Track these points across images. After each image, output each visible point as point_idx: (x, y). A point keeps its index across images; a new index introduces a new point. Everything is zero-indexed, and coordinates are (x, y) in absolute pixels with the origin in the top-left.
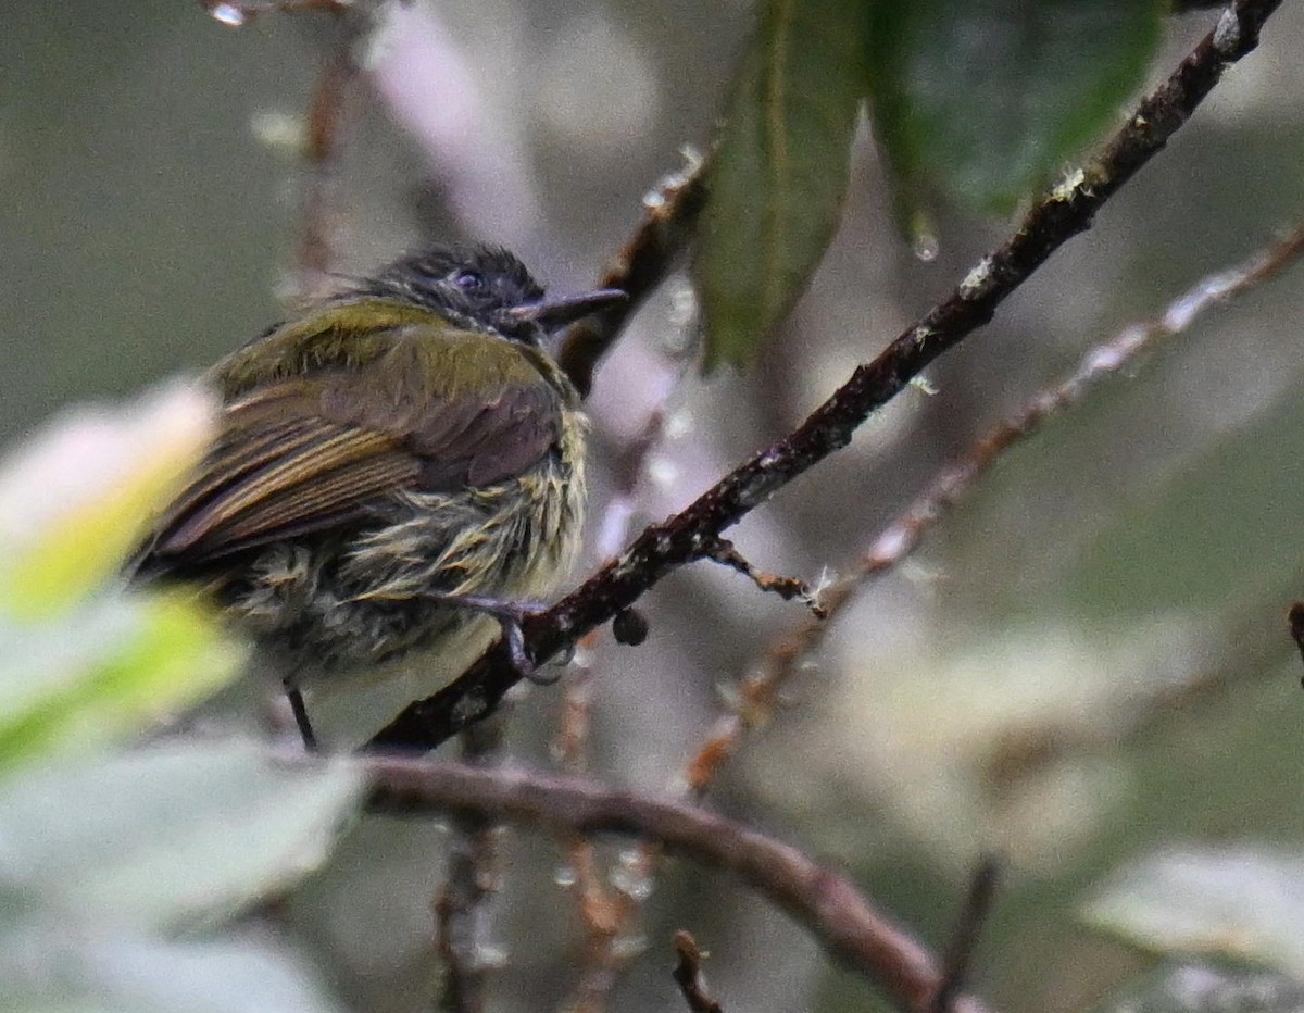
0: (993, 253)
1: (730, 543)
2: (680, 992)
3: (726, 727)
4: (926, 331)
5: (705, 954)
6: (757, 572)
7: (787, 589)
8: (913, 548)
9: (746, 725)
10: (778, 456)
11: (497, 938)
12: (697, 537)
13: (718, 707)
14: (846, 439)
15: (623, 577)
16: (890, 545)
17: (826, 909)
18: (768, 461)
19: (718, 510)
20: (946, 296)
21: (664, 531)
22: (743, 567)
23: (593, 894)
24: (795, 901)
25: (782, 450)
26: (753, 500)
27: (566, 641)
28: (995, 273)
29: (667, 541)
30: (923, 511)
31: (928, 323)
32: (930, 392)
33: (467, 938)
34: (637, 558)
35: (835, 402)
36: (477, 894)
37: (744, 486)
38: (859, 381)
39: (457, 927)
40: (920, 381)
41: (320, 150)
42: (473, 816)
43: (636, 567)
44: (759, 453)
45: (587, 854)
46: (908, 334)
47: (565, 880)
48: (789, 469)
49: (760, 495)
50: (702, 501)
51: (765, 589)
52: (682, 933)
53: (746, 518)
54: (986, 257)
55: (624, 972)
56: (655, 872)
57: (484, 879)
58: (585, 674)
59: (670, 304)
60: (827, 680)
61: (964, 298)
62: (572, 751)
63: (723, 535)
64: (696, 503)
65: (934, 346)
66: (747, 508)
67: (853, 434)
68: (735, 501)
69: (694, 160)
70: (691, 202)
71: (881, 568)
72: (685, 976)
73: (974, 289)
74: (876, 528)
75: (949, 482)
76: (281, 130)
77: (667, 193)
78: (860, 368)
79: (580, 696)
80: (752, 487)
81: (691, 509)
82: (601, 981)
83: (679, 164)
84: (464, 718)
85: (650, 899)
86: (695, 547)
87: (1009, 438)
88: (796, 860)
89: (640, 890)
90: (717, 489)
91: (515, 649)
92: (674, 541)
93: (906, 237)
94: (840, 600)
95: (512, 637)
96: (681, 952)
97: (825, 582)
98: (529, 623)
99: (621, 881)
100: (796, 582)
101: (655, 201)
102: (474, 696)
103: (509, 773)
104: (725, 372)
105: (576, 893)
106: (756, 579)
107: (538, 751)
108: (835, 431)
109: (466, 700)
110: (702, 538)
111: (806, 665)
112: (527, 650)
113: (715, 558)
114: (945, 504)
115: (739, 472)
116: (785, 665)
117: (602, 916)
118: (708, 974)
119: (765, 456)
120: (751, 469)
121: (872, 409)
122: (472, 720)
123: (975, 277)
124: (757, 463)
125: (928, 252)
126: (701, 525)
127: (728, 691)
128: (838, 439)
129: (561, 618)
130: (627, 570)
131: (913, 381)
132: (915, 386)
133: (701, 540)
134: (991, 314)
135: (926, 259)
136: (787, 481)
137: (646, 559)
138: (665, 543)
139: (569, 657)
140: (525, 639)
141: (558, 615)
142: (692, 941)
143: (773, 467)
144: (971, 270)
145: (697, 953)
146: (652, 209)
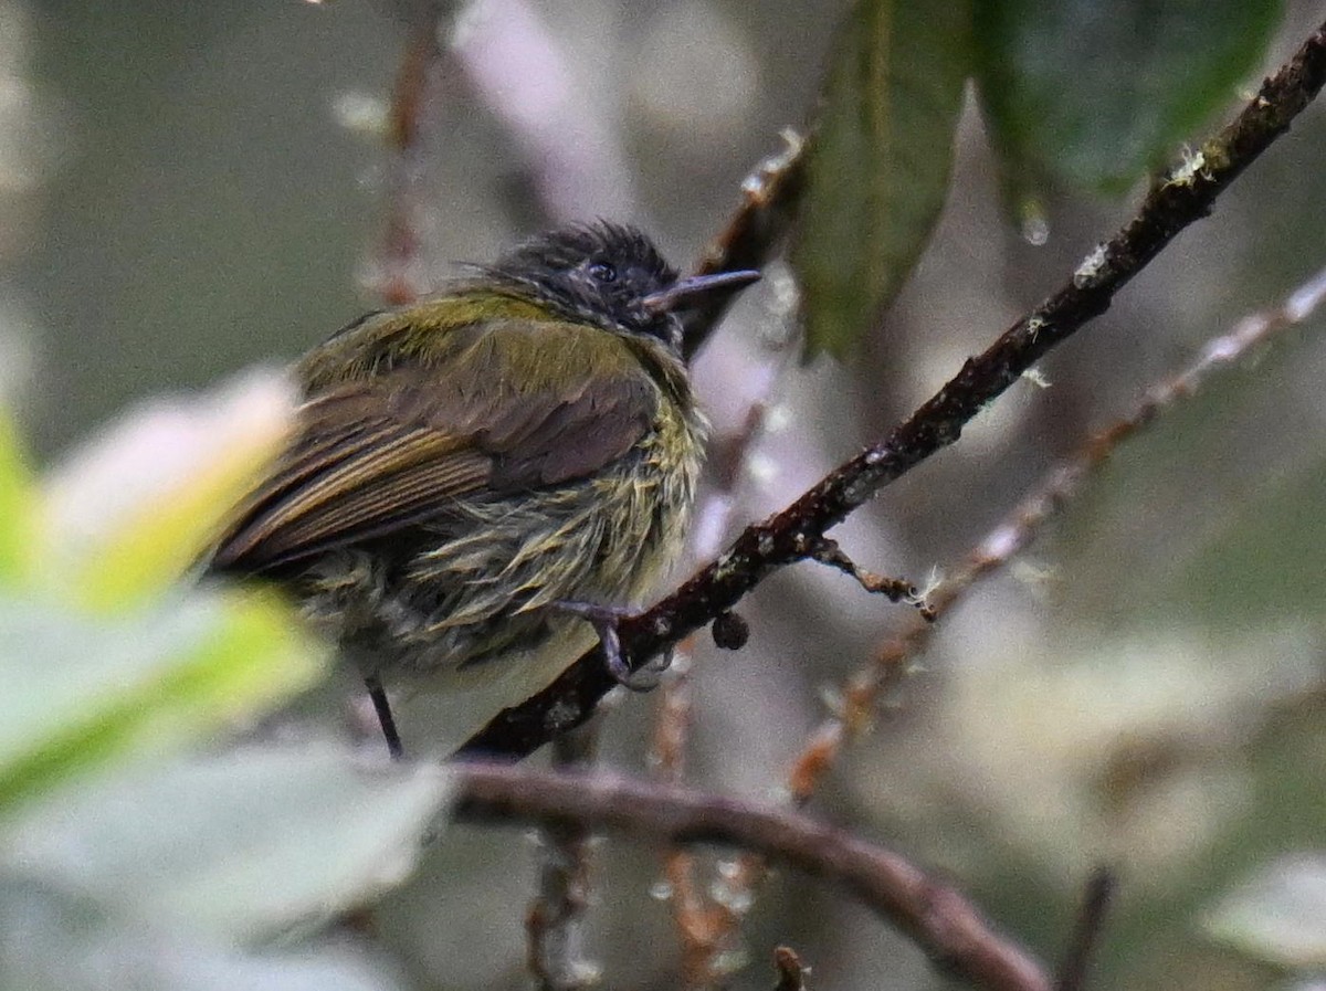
0: (1109, 240)
1: (834, 543)
3: (830, 734)
4: (1039, 322)
5: (808, 970)
6: (863, 572)
7: (895, 591)
8: (1027, 544)
9: (849, 734)
10: (885, 453)
11: (588, 954)
12: (800, 536)
13: (821, 713)
14: (956, 434)
15: (724, 579)
16: (999, 543)
17: (934, 922)
18: (875, 457)
19: (820, 509)
20: (1061, 284)
21: (765, 530)
22: (848, 568)
23: (691, 905)
24: (902, 913)
25: (889, 446)
26: (858, 498)
27: (665, 644)
28: (1111, 263)
29: (769, 540)
30: (1034, 508)
31: (1043, 315)
32: (1043, 385)
33: (559, 953)
34: (737, 559)
35: (945, 396)
36: (569, 909)
37: (850, 483)
38: (970, 373)
39: (549, 940)
40: (1032, 374)
41: (404, 132)
42: (566, 826)
43: (738, 567)
44: (865, 449)
45: (684, 864)
46: (1022, 324)
47: (662, 893)
48: (896, 465)
49: (866, 494)
50: (806, 499)
51: (871, 590)
52: (785, 949)
53: (852, 518)
54: (1101, 244)
56: (754, 884)
57: (576, 891)
58: (682, 679)
59: (770, 293)
60: (936, 683)
61: (1079, 287)
62: (668, 758)
63: (827, 535)
64: (799, 501)
65: (1047, 337)
66: (853, 506)
67: (963, 428)
68: (839, 499)
69: (794, 142)
70: (791, 187)
71: (991, 568)
73: (1089, 277)
74: (987, 526)
75: (1062, 478)
76: (364, 113)
77: (766, 177)
78: (970, 360)
79: (677, 702)
80: (859, 483)
81: (794, 508)
83: (779, 146)
84: (557, 724)
85: (751, 914)
86: (799, 547)
87: (1124, 432)
88: (902, 870)
89: (740, 903)
90: (820, 487)
91: (610, 653)
92: (776, 541)
93: (1014, 220)
94: (948, 601)
95: (607, 642)
96: (783, 967)
97: (933, 583)
98: (624, 627)
99: (720, 894)
100: (904, 583)
101: (753, 185)
102: (566, 703)
103: (604, 780)
104: (826, 364)
105: (672, 906)
106: (860, 579)
107: (633, 759)
108: (944, 427)
109: (559, 706)
110: (806, 537)
111: (912, 669)
112: (623, 654)
113: (819, 559)
114: (1058, 501)
115: (844, 469)
116: (891, 670)
117: (700, 931)
119: (870, 451)
120: (857, 466)
121: (983, 404)
122: (566, 727)
123: (1090, 265)
124: (862, 459)
125: (1038, 236)
126: (804, 524)
127: (832, 698)
128: (946, 434)
129: (659, 621)
130: (727, 571)
131: (1026, 373)
132: (1028, 379)
133: (805, 540)
134: (1108, 304)
135: (1037, 243)
136: (894, 478)
137: (747, 560)
138: (766, 543)
139: (668, 661)
140: (621, 643)
141: (656, 618)
142: (794, 956)
143: (879, 464)
144: (1087, 258)
145: (798, 969)
146: (750, 194)
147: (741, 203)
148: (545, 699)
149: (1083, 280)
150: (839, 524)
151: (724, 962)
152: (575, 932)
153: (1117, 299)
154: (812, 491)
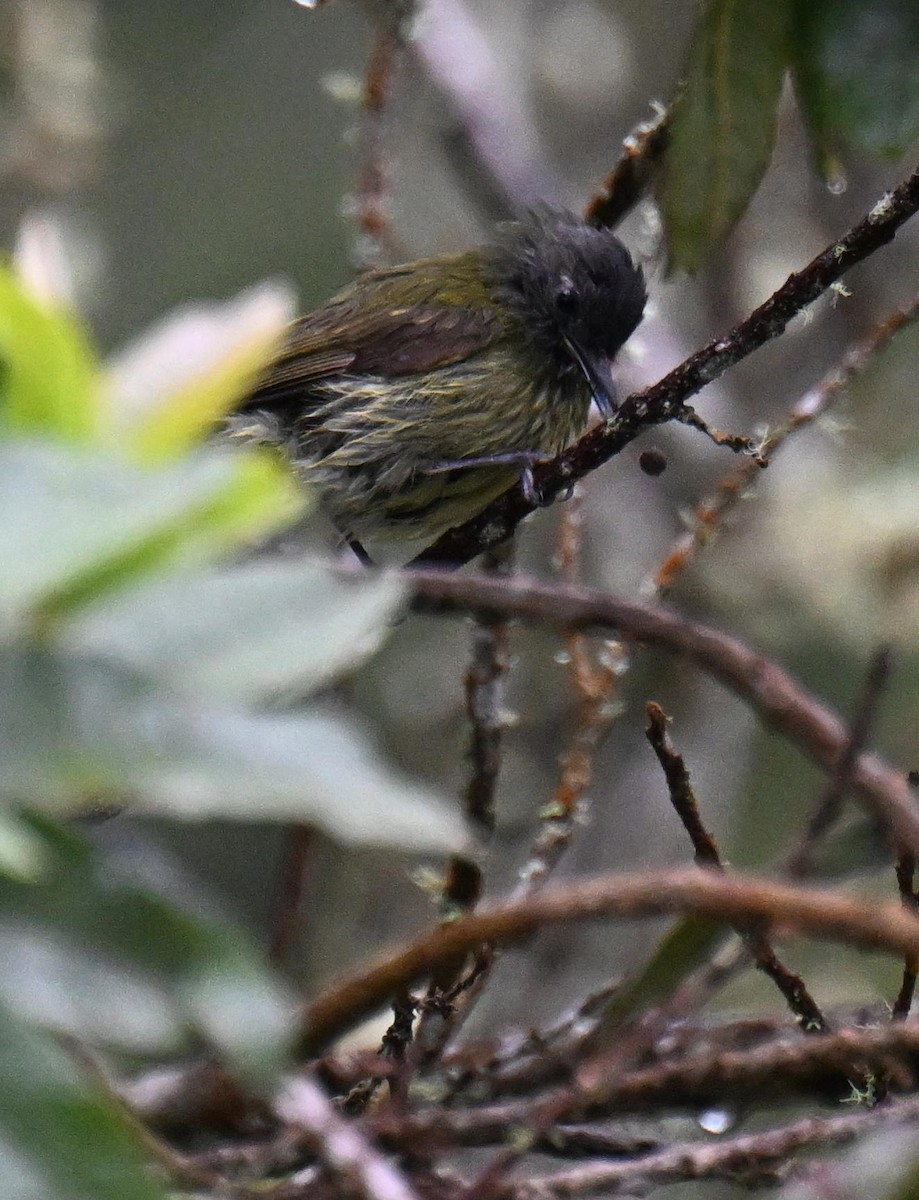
0: (894, 190)
1: (692, 409)
2: (651, 747)
3: (686, 542)
4: (843, 249)
5: (670, 719)
6: (713, 430)
7: (737, 445)
8: (828, 405)
9: (701, 542)
10: (729, 343)
11: (510, 703)
12: (667, 404)
13: (680, 528)
14: (781, 329)
15: (612, 432)
16: (809, 404)
17: (761, 687)
18: (722, 346)
19: (683, 383)
20: (857, 222)
21: (642, 399)
22: (702, 427)
23: (584, 670)
24: (738, 680)
25: (732, 338)
26: (710, 376)
27: (568, 482)
28: (896, 206)
29: (644, 406)
30: (835, 378)
31: (845, 243)
32: (846, 294)
33: (488, 704)
34: (621, 420)
35: (773, 302)
36: (496, 671)
37: (703, 365)
38: (792, 285)
39: (481, 692)
40: (837, 286)
41: (375, 100)
42: (492, 615)
43: (620, 427)
44: (715, 341)
45: (580, 643)
46: (830, 249)
47: (563, 659)
48: (738, 352)
49: (716, 372)
50: (671, 376)
51: (719, 444)
52: (652, 703)
53: (705, 390)
54: (888, 192)
55: (608, 729)
56: (631, 655)
57: (501, 659)
58: (578, 502)
59: (642, 220)
60: (762, 505)
61: (872, 223)
62: (567, 559)
63: (686, 403)
64: (666, 378)
65: (849, 259)
66: (706, 382)
67: (786, 325)
68: (696, 376)
69: (661, 111)
70: (658, 144)
71: (803, 422)
72: (655, 735)
73: (880, 216)
74: (802, 391)
75: (854, 356)
76: (345, 87)
77: (640, 136)
78: (792, 275)
79: (574, 519)
80: (710, 365)
81: (663, 382)
82: (590, 737)
83: (650, 114)
84: (488, 540)
85: (629, 674)
86: (666, 412)
87: (901, 323)
88: (738, 649)
89: (620, 667)
90: (681, 368)
91: (526, 486)
92: (649, 406)
93: (820, 172)
94: (773, 447)
95: (524, 479)
96: (652, 717)
97: (763, 432)
98: (538, 469)
99: (605, 660)
100: (744, 439)
101: (630, 142)
102: (496, 524)
103: (520, 583)
104: (682, 275)
105: (571, 670)
106: (711, 436)
107: (545, 570)
108: (773, 324)
109: (490, 527)
110: (671, 404)
111: (746, 496)
112: (536, 487)
113: (681, 420)
114: (851, 372)
115: (700, 354)
116: (730, 497)
117: (591, 687)
118: (671, 734)
119: (719, 342)
120: (708, 352)
121: (801, 308)
122: (495, 542)
123: (881, 207)
124: (712, 348)
125: (837, 187)
126: (669, 396)
127: (686, 517)
128: (774, 330)
129: (563, 465)
130: (614, 429)
131: (832, 286)
132: (833, 290)
133: (670, 406)
134: (892, 236)
135: (838, 193)
136: (735, 361)
137: (628, 421)
138: (642, 409)
139: (570, 492)
140: (534, 481)
141: (561, 463)
142: (660, 709)
143: (725, 351)
144: (879, 202)
145: (664, 718)
146: (628, 149)
147: (623, 155)
148: (480, 521)
149: (875, 218)
150: (695, 395)
151: (609, 710)
152: (500, 687)
153: (901, 232)
154: (675, 371)
